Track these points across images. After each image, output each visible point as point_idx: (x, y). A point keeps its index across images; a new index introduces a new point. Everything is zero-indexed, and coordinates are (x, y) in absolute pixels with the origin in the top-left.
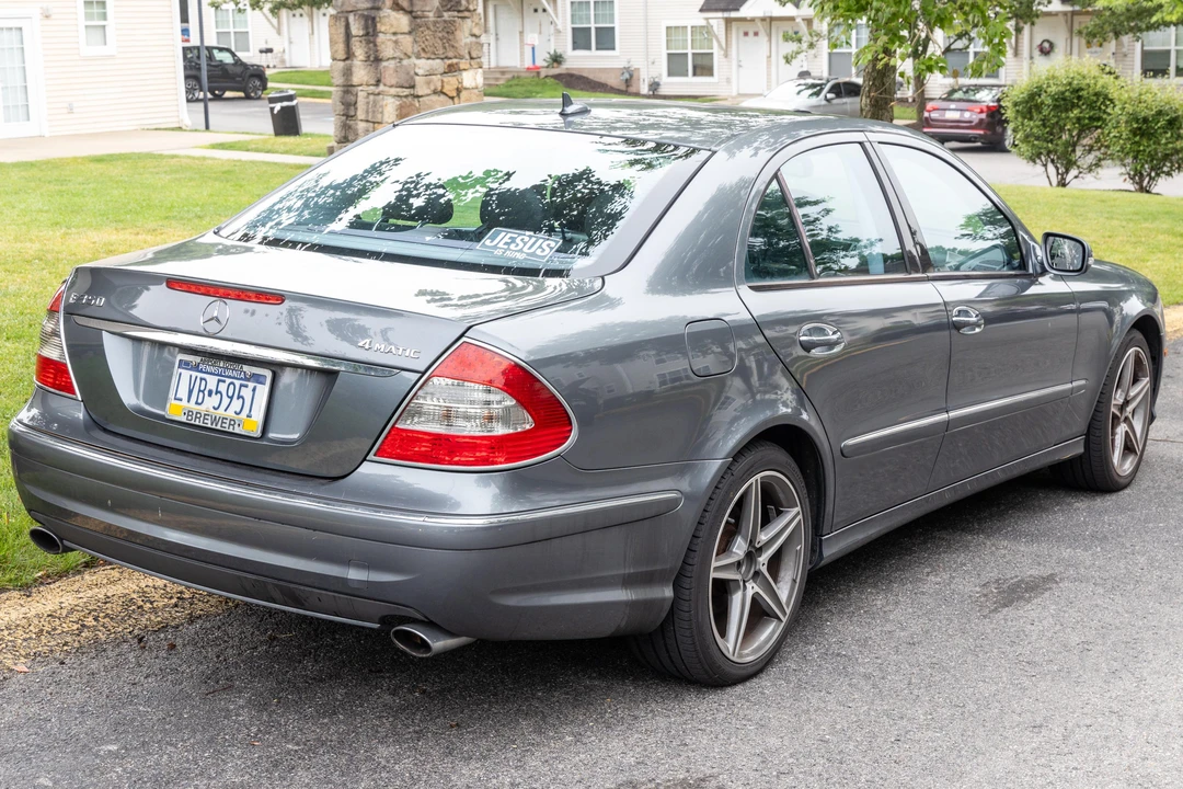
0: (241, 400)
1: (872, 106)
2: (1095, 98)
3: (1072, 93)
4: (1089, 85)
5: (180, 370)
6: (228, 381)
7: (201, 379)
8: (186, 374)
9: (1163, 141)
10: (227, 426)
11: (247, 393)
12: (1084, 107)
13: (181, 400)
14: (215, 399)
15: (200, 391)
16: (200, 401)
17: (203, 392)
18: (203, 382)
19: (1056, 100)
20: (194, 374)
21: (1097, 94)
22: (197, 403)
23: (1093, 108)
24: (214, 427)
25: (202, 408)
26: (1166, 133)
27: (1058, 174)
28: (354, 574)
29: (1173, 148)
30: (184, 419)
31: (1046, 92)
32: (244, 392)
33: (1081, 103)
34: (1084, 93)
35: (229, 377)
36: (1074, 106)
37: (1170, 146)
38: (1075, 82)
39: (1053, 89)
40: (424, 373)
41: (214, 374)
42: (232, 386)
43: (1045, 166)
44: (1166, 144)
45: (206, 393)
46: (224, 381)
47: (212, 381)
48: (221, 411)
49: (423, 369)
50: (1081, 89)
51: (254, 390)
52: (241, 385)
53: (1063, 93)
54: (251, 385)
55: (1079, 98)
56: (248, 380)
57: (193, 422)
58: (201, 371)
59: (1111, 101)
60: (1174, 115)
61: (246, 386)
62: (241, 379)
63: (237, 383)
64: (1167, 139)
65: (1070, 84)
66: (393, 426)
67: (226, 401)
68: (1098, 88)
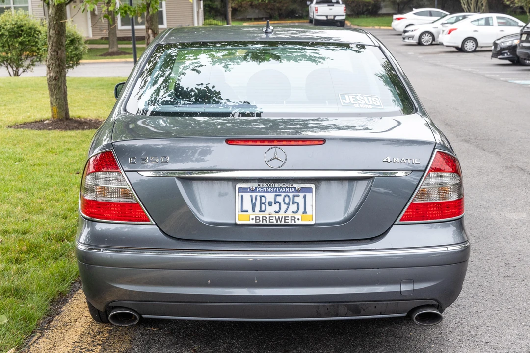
0: (296, 205)
1: (56, 34)
2: (30, 31)
3: (17, 28)
4: (25, 24)
5: (241, 194)
6: (283, 195)
7: (261, 197)
8: (247, 196)
9: (70, 51)
10: (289, 221)
11: (300, 200)
12: (25, 35)
13: (247, 211)
14: (276, 207)
15: (261, 204)
16: (263, 209)
17: (264, 204)
18: (263, 199)
19: (10, 32)
20: (254, 194)
21: (30, 29)
22: (261, 211)
23: (30, 36)
24: (279, 223)
25: (266, 214)
26: (70, 46)
27: (13, 70)
28: (405, 288)
29: (75, 54)
30: (253, 222)
31: (4, 28)
32: (297, 199)
33: (23, 33)
34: (24, 28)
35: (284, 192)
36: (20, 35)
37: (74, 53)
38: (19, 23)
39: (9, 27)
40: (425, 171)
41: (270, 192)
42: (287, 198)
43: (7, 67)
44: (71, 52)
45: (267, 204)
46: (280, 195)
47: (270, 197)
48: (282, 214)
49: (424, 169)
50: (22, 26)
51: (305, 197)
52: (294, 196)
53: (13, 29)
54: (302, 195)
55: (22, 31)
56: (299, 192)
57: (261, 223)
58: (259, 192)
59: (39, 32)
60: (73, 38)
61: (299, 196)
62: (293, 192)
63: (291, 195)
64: (71, 49)
65: (16, 24)
66: (412, 203)
67: (284, 207)
68: (30, 25)
